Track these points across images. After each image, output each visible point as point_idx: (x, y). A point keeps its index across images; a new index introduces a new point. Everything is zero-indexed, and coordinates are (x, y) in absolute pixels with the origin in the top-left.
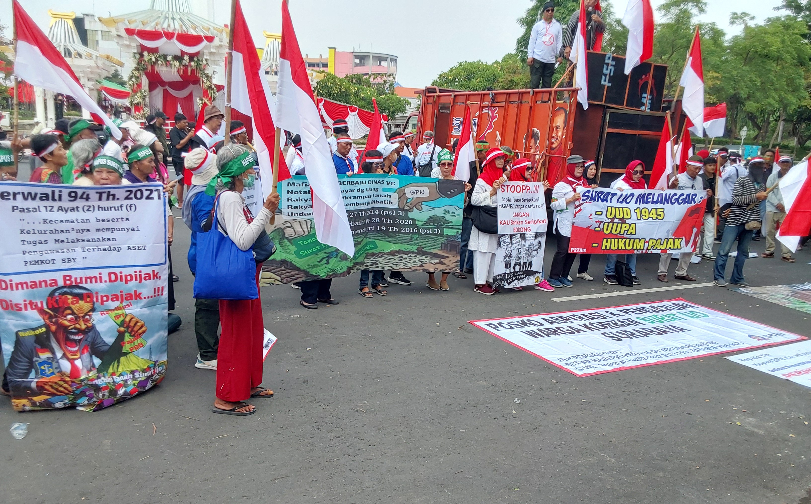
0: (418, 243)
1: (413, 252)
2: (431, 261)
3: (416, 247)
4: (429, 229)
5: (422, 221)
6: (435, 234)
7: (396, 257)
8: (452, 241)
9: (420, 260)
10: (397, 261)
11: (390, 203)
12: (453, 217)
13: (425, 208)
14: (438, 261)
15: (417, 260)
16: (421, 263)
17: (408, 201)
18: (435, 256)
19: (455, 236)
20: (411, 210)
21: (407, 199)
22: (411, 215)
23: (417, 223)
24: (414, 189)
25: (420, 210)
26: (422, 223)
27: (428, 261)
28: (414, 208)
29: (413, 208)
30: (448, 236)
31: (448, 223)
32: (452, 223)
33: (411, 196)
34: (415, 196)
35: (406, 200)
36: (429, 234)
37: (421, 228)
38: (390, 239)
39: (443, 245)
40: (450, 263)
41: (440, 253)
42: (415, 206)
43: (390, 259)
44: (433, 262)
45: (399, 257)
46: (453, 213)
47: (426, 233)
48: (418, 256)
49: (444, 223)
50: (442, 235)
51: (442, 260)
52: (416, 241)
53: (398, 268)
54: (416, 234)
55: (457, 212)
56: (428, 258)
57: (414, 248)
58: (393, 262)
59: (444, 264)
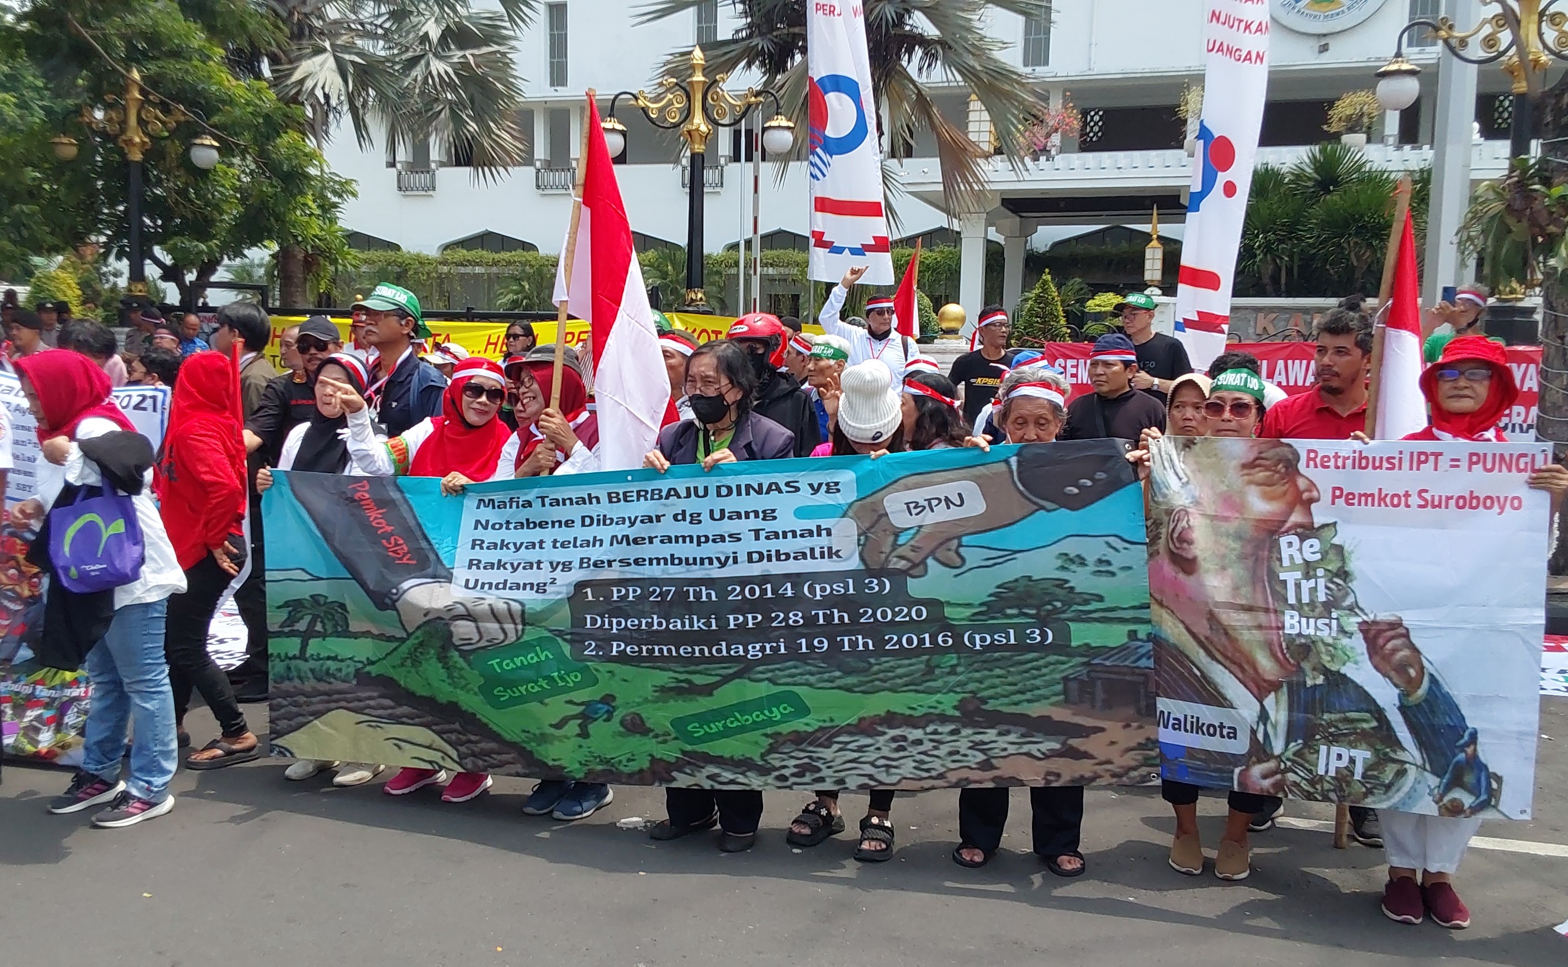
0: (962, 684)
1: (943, 719)
2: (1025, 749)
3: (953, 699)
4: (1003, 629)
5: (969, 605)
6: (1032, 648)
7: (882, 739)
8: (1108, 670)
9: (975, 746)
10: (885, 752)
11: (832, 553)
12: (1104, 580)
13: (973, 557)
14: (1057, 746)
15: (963, 745)
16: (981, 757)
17: (902, 540)
18: (1045, 726)
19: (1123, 648)
20: (917, 568)
21: (897, 536)
22: (915, 587)
23: (948, 611)
24: (920, 495)
25: (956, 564)
26: (968, 612)
27: (1012, 749)
28: (930, 561)
29: (923, 562)
30: (1087, 650)
31: (1086, 602)
32: (1100, 598)
33: (913, 521)
34: (929, 518)
35: (891, 538)
36: (1007, 647)
37: (967, 628)
38: (850, 680)
39: (1074, 685)
40: (1113, 753)
41: (1061, 715)
42: (932, 553)
43: (860, 749)
44: (1033, 749)
45: (894, 739)
46: (1100, 561)
47: (992, 647)
48: (966, 732)
49: (1067, 604)
50: (1062, 647)
51: (1074, 742)
52: (953, 679)
53: (894, 779)
54: (946, 651)
55: (1118, 560)
56: (1012, 738)
57: (948, 703)
58: (871, 756)
59: (1086, 755)
